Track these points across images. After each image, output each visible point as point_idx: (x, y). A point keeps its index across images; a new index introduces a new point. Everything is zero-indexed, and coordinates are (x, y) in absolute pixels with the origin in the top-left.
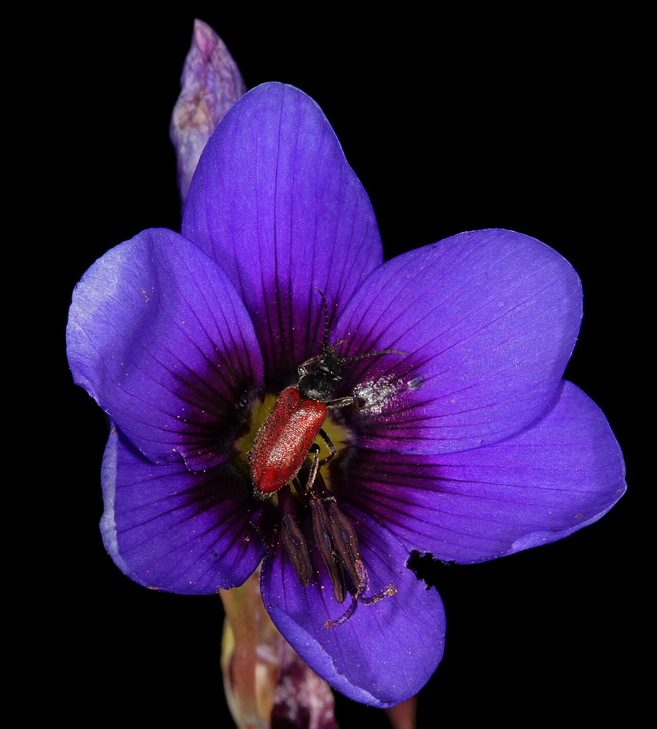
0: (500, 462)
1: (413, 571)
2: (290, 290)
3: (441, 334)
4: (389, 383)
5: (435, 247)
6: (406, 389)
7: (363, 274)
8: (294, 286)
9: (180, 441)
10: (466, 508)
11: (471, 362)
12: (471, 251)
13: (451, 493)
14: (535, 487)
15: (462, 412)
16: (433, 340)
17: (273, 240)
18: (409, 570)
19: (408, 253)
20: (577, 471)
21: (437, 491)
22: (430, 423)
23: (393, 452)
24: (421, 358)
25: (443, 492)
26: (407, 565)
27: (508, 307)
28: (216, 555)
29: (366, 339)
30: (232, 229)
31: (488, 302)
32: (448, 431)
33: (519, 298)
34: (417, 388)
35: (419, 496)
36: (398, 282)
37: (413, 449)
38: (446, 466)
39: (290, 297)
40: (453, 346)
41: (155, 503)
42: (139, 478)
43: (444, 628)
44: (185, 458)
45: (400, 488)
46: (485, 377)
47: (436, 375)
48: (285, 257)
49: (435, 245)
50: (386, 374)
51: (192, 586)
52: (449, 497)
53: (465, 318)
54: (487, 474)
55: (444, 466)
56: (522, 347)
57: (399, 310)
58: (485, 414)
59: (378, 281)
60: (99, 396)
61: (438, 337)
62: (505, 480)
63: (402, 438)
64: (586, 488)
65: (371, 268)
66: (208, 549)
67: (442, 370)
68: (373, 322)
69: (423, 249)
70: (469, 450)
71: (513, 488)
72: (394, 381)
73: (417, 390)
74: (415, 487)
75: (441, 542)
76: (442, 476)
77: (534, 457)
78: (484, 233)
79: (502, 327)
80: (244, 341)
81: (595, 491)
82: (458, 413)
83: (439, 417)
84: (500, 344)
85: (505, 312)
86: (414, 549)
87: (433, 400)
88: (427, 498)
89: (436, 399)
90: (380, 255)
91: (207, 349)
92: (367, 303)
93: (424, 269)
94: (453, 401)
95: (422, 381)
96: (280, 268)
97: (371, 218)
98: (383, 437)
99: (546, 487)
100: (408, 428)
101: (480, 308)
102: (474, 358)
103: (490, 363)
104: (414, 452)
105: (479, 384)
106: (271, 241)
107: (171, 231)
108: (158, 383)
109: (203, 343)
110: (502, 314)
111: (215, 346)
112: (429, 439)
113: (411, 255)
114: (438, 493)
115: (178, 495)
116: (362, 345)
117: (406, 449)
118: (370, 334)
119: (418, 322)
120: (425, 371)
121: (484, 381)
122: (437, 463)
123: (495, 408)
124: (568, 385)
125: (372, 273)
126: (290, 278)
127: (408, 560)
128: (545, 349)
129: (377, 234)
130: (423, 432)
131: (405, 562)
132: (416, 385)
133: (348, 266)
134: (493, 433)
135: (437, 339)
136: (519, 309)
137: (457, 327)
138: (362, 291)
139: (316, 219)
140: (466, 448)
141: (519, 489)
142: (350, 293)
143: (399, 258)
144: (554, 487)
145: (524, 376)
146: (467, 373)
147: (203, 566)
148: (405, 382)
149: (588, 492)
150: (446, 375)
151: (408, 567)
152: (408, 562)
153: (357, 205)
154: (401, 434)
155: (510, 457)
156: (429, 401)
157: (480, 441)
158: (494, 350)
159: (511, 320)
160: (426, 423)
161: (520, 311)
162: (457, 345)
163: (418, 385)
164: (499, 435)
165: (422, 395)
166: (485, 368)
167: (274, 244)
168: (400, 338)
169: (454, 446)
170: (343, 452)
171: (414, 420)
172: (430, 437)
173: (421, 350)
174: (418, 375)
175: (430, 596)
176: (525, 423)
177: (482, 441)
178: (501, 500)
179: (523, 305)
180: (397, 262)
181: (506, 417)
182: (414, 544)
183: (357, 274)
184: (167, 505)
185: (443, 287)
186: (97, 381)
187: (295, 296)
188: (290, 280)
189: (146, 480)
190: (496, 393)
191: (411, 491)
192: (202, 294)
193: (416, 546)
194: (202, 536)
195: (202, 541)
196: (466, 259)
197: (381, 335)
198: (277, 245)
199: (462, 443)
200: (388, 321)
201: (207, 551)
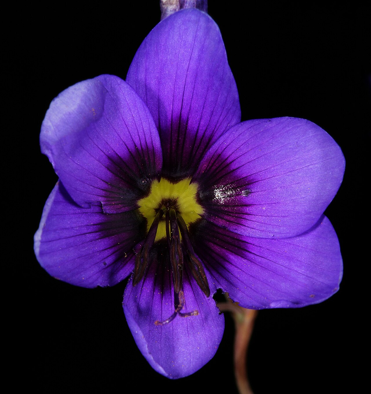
0: (281, 251)
1: (215, 301)
2: (187, 124)
3: (266, 169)
4: (232, 189)
5: (270, 121)
6: (240, 195)
7: (229, 125)
8: (189, 122)
9: (103, 195)
10: (255, 272)
11: (278, 189)
12: (291, 128)
13: (250, 261)
14: (295, 271)
15: (267, 216)
16: (261, 171)
17: (182, 94)
18: (213, 300)
19: (256, 120)
20: (320, 268)
21: (242, 257)
22: (249, 217)
23: (224, 228)
24: (252, 180)
25: (245, 259)
26: (213, 296)
27: (306, 164)
28: (105, 264)
29: (224, 161)
30: (159, 83)
31: (295, 158)
32: (257, 224)
33: (312, 161)
34: (246, 196)
35: (232, 257)
36: (248, 134)
37: (236, 229)
38: (251, 244)
39: (186, 127)
40: (271, 178)
41: (77, 227)
42: (72, 212)
43: (220, 339)
44: (103, 205)
45: (224, 250)
46: (284, 200)
47: (259, 191)
48: (187, 105)
49: (270, 119)
50: (232, 183)
51: (83, 281)
52: (249, 263)
53: (281, 164)
54: (272, 255)
55: (250, 244)
56: (308, 189)
57: (245, 150)
58: (279, 221)
59: (237, 131)
60: (55, 163)
61: (264, 170)
62: (281, 262)
63: (232, 222)
64: (321, 280)
65: (233, 123)
66: (102, 260)
67: (262, 190)
68: (230, 153)
69: (263, 120)
70: (266, 239)
71: (284, 268)
72: (234, 188)
73: (246, 197)
74: (232, 252)
75: (236, 288)
76: (248, 249)
77: (299, 253)
78: (299, 120)
79: (300, 175)
80: (153, 147)
81: (326, 283)
82: (265, 216)
83: (254, 215)
84: (296, 184)
85: (303, 166)
86: (220, 288)
87: (254, 205)
88: (236, 260)
89: (255, 205)
90: (240, 117)
91: (131, 146)
92: (229, 141)
93: (263, 131)
94: (264, 208)
95: (250, 193)
96: (183, 111)
97: (237, 96)
98: (222, 218)
99: (301, 272)
100: (236, 217)
101: (290, 161)
102: (281, 187)
103: (289, 192)
104: (236, 231)
105: (280, 203)
106: (181, 94)
107: (119, 78)
108: (97, 160)
109: (129, 143)
110: (301, 167)
111: (135, 146)
112: (246, 226)
113: (256, 122)
114: (243, 259)
115: (94, 225)
116: (222, 164)
117: (232, 228)
118: (227, 159)
119: (255, 160)
120: (253, 188)
121: (283, 202)
122: (247, 241)
123: (286, 219)
124: (326, 219)
125: (234, 126)
126: (188, 117)
127: (215, 294)
128: (320, 193)
129: (239, 105)
130: (244, 222)
131: (213, 294)
132: (246, 194)
133: (221, 118)
134: (281, 233)
135: (263, 172)
136: (311, 167)
137: (276, 168)
138: (227, 134)
139: (208, 88)
140: (264, 237)
141: (287, 270)
142: (219, 134)
143: (250, 121)
144: (305, 274)
145: (305, 205)
146: (275, 195)
147: (96, 269)
148: (241, 190)
149: (322, 283)
150: (264, 193)
151: (214, 298)
152: (214, 295)
153: (230, 87)
154: (232, 220)
155: (286, 250)
156: (251, 205)
157: (273, 235)
158: (293, 186)
159: (305, 172)
160: (247, 217)
161: (311, 168)
162: (273, 178)
163: (247, 193)
164: (283, 235)
165: (248, 200)
166: (286, 195)
167: (182, 96)
168: (243, 165)
169: (258, 234)
170: (198, 220)
171: (240, 213)
172: (247, 225)
173: (253, 175)
174: (249, 189)
175: (220, 318)
176: (298, 233)
177: (273, 236)
178: (275, 273)
179: (314, 165)
180: (248, 124)
181: (290, 226)
182: (221, 285)
183: (225, 124)
184: (84, 230)
185: (272, 143)
186: (56, 153)
187: (189, 127)
188: (188, 118)
189: (75, 213)
190: (288, 211)
191: (228, 253)
192: (133, 116)
193: (222, 286)
194: (100, 251)
195: (100, 255)
196: (287, 132)
197: (233, 161)
198: (184, 97)
199: (263, 234)
200: (238, 154)
201: (100, 261)
